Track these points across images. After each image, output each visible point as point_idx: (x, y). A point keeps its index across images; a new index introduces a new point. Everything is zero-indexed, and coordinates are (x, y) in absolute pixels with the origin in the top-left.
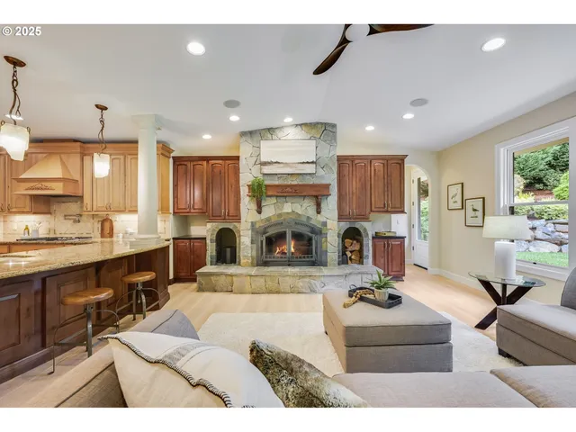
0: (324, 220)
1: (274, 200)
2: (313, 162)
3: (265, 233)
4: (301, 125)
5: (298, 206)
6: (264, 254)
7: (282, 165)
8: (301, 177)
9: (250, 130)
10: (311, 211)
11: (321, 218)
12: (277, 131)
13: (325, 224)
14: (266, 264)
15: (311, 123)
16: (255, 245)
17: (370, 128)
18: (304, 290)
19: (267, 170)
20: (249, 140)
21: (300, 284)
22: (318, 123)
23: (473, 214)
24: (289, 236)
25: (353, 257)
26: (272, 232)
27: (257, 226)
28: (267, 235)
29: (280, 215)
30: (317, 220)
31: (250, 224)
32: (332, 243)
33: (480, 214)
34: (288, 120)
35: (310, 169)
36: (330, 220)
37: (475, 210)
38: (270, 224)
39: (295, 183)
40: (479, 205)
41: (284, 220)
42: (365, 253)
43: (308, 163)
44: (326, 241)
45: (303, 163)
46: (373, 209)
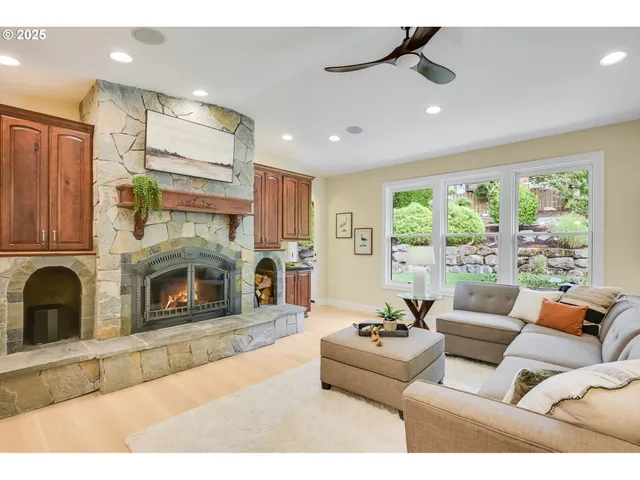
0: (238, 249)
1: (166, 217)
2: (228, 166)
3: (149, 272)
4: (210, 105)
5: (204, 227)
6: (148, 309)
7: (183, 161)
8: (208, 184)
9: (122, 83)
10: (222, 236)
11: (234, 247)
12: (173, 103)
13: (239, 254)
14: (150, 326)
15: (222, 108)
16: (128, 297)
17: (287, 137)
18: (228, 353)
19: (156, 163)
20: (120, 103)
21: (222, 344)
22: (232, 111)
23: (362, 242)
24: (191, 276)
25: (263, 297)
26: (161, 269)
27: (134, 261)
28: (154, 276)
29: (175, 242)
30: (229, 249)
31: (118, 259)
32: (246, 281)
33: (368, 243)
34: (201, 94)
35: (224, 175)
36: (245, 249)
37: (363, 239)
38: (158, 256)
39: (199, 192)
40: (367, 234)
41: (183, 250)
42: (279, 291)
43: (222, 165)
44: (241, 277)
45: (216, 164)
46: (285, 236)
